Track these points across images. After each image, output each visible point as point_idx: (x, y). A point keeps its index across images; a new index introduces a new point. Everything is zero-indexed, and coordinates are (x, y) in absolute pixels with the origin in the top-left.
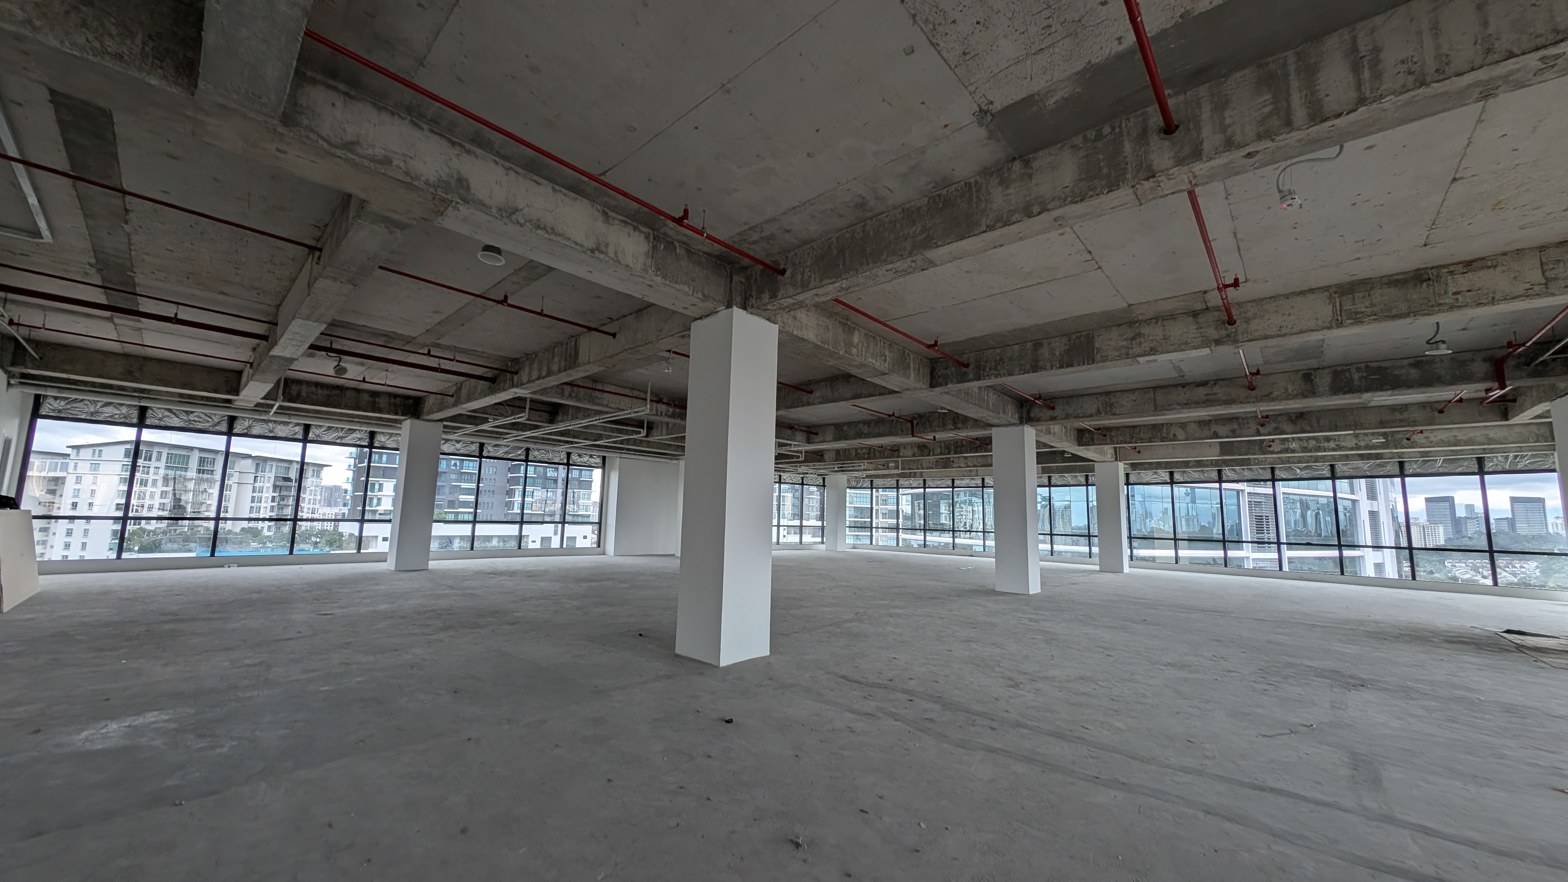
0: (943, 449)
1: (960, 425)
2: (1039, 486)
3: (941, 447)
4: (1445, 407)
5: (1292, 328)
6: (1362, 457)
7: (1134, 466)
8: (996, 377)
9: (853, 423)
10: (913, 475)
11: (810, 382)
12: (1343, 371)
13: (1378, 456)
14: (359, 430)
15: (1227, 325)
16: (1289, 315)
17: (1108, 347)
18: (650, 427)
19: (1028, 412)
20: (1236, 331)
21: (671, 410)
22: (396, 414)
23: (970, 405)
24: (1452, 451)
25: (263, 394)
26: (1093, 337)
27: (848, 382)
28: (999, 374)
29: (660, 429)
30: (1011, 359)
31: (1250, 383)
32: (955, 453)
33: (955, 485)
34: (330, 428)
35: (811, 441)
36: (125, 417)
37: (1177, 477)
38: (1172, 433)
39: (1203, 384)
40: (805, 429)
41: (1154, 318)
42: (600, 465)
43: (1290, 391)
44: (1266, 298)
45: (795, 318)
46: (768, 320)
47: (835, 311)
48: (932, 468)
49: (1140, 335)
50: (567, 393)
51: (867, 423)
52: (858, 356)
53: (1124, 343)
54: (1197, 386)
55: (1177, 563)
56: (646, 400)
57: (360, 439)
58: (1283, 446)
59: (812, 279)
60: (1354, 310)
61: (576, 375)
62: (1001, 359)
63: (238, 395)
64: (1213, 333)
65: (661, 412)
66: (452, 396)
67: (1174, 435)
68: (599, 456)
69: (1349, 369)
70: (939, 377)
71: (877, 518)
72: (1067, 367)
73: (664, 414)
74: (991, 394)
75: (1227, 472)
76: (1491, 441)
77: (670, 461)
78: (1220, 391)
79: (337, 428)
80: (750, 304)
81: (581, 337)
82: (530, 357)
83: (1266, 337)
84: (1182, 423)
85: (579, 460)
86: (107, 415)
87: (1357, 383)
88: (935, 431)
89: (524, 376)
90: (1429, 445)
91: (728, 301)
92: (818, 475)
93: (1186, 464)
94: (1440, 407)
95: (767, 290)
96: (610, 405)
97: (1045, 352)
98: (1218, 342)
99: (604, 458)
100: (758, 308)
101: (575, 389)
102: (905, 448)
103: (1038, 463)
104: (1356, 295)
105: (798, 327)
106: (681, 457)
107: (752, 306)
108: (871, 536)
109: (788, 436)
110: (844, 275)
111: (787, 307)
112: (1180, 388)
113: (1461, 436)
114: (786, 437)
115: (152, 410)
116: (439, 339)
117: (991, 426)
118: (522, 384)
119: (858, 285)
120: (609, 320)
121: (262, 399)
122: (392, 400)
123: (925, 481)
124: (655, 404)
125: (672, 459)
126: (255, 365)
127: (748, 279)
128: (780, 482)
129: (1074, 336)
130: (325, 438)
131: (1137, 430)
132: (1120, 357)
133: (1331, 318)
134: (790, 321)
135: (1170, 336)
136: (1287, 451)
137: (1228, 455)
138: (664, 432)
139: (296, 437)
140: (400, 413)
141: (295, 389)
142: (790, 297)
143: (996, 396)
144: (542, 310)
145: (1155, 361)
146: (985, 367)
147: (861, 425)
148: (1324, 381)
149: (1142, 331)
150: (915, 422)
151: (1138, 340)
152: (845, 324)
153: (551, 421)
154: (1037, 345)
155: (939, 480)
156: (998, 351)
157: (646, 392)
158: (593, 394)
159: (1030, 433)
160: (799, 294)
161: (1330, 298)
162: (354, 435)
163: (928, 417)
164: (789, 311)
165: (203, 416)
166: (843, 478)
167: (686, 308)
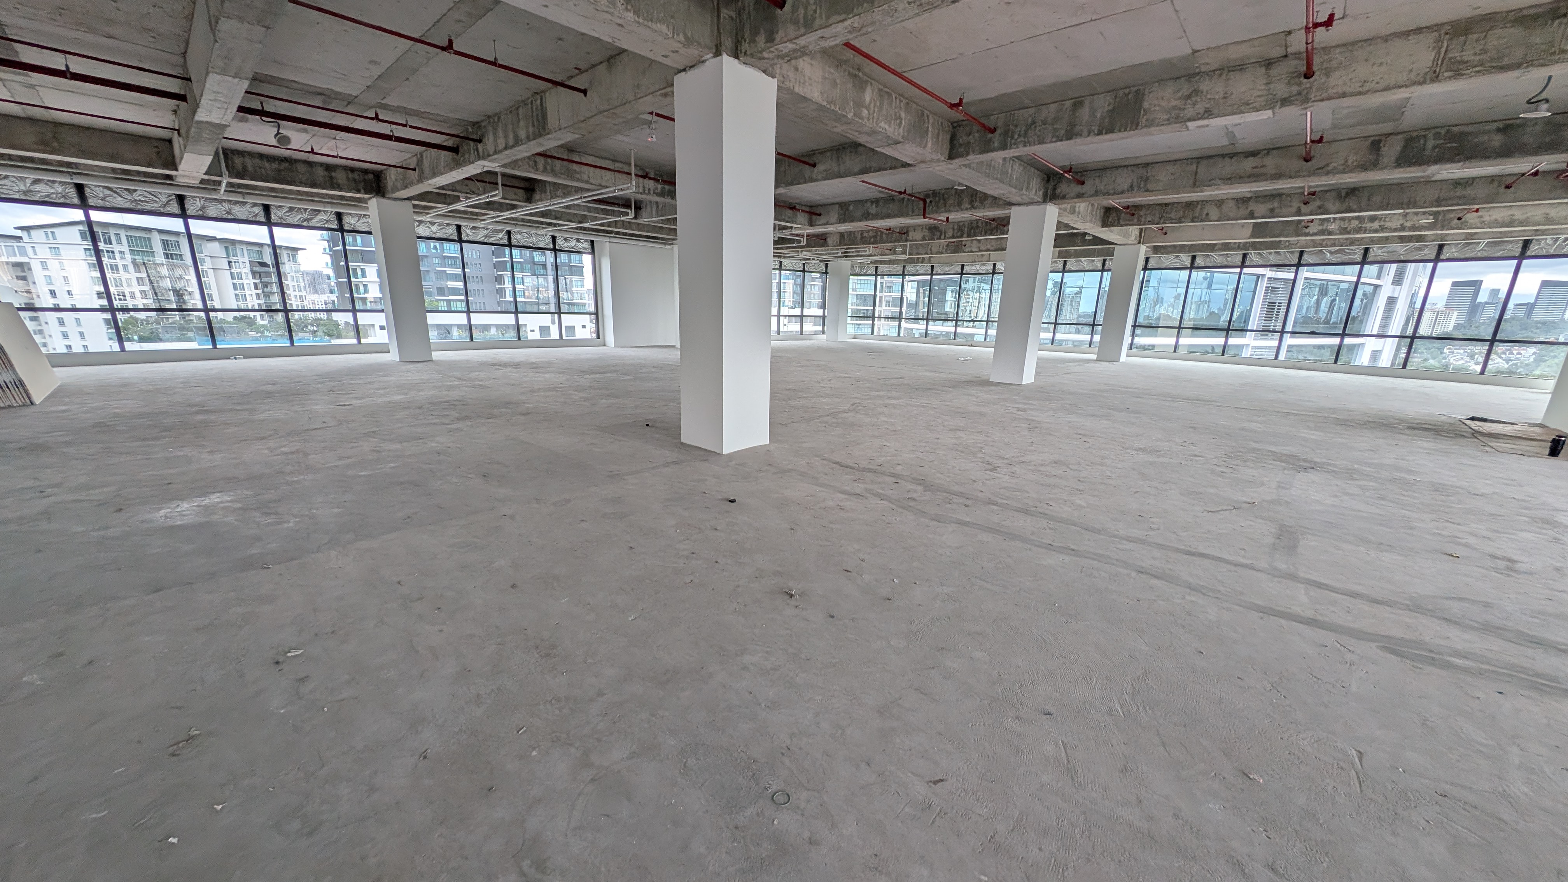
0: (956, 231)
1: (976, 204)
2: (1051, 272)
3: (953, 229)
4: (1514, 182)
5: (1377, 83)
6: (1402, 239)
7: (1156, 250)
8: (1025, 146)
9: (861, 201)
10: (920, 260)
11: (813, 153)
12: (1418, 138)
13: (1420, 239)
14: (324, 211)
15: (1302, 78)
16: (1381, 64)
17: (1157, 108)
18: (638, 207)
19: (1055, 189)
20: (1311, 88)
21: (659, 186)
22: (359, 191)
23: (991, 181)
24: (1501, 232)
25: (205, 169)
26: (1144, 94)
27: (856, 152)
28: (1029, 142)
29: (649, 209)
30: (1044, 123)
31: (1308, 153)
32: (968, 236)
33: (964, 271)
34: (291, 209)
35: (814, 223)
36: (64, 197)
37: (1199, 261)
38: (1205, 212)
39: (1253, 154)
40: (807, 209)
41: (1220, 69)
42: (589, 250)
43: (1350, 162)
44: (1361, 41)
45: (797, 69)
46: (764, 72)
47: (844, 58)
48: (942, 253)
49: (1197, 92)
50: (541, 166)
51: (876, 201)
52: (869, 119)
53: (1175, 103)
54: (1246, 157)
55: (1175, 351)
56: (630, 174)
57: (327, 221)
58: (1321, 227)
59: (817, 15)
60: (1459, 58)
61: (549, 143)
62: (1034, 123)
63: (176, 170)
64: (1281, 89)
65: (649, 190)
66: (414, 170)
67: (1207, 214)
68: (586, 241)
69: (1425, 136)
70: (960, 145)
71: (880, 306)
72: (1106, 133)
73: (652, 192)
74: (1016, 167)
75: (1253, 256)
76: (1549, 220)
77: (663, 246)
78: (1271, 163)
79: (299, 209)
80: (743, 51)
81: (547, 94)
82: (493, 119)
83: (1344, 95)
84: (1218, 201)
85: (566, 244)
86: (43, 194)
87: (1428, 152)
88: (949, 211)
89: (489, 142)
90: (1479, 225)
91: (716, 46)
92: (821, 261)
93: (1212, 247)
94: (1509, 181)
95: (762, 31)
96: (591, 181)
97: (1084, 113)
98: (1285, 102)
99: (592, 242)
100: (752, 55)
101: (549, 160)
102: (914, 230)
103: (1055, 247)
104: (1470, 36)
105: (800, 82)
106: (674, 242)
107: (745, 53)
108: (873, 325)
109: (789, 218)
110: (855, 10)
111: (787, 55)
112: (1227, 159)
113: (1518, 214)
114: (787, 219)
115: (89, 187)
116: (384, 98)
117: (1011, 204)
118: (489, 155)
119: (873, 23)
120: (577, 71)
121: (205, 174)
122: (350, 175)
123: (932, 266)
124: (641, 180)
125: (665, 244)
126: (182, 132)
127: (739, 14)
128: (780, 269)
129: (1121, 93)
130: (290, 220)
131: (1169, 209)
132: (1169, 122)
133: (1428, 70)
134: (791, 74)
135: (1232, 94)
136: (1322, 232)
137: (1259, 237)
138: (654, 213)
139: (258, 219)
140: (363, 191)
141: (238, 161)
142: (790, 40)
143: (1021, 168)
144: (496, 59)
145: (1208, 126)
146: (1013, 132)
147: (869, 204)
148: (1392, 149)
149: (1201, 88)
150: (928, 201)
151: (1193, 99)
152: (856, 76)
153: (529, 200)
154: (1078, 104)
155: (948, 266)
156: (1031, 111)
157: (630, 164)
158: (571, 167)
159: (1052, 212)
160: (801, 36)
161: (1439, 41)
162: (319, 217)
163: (943, 195)
164: (789, 61)
165: (148, 195)
166: (846, 264)
167: (666, 56)
